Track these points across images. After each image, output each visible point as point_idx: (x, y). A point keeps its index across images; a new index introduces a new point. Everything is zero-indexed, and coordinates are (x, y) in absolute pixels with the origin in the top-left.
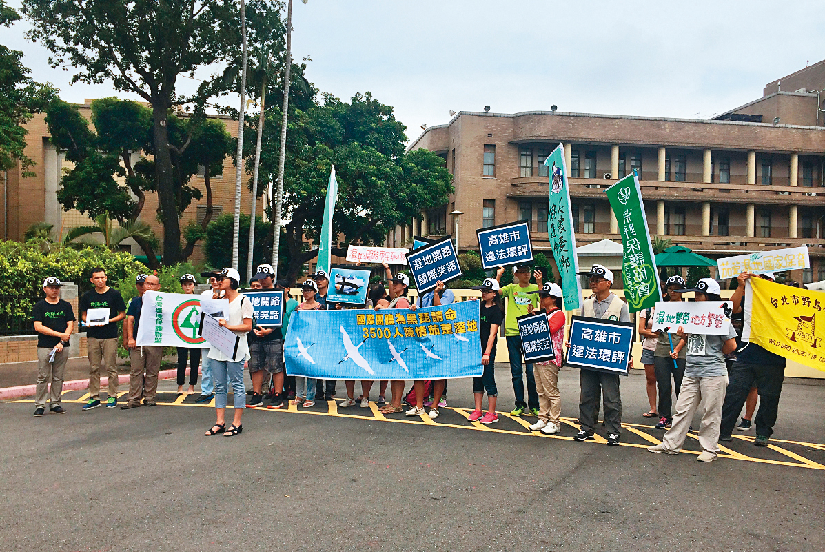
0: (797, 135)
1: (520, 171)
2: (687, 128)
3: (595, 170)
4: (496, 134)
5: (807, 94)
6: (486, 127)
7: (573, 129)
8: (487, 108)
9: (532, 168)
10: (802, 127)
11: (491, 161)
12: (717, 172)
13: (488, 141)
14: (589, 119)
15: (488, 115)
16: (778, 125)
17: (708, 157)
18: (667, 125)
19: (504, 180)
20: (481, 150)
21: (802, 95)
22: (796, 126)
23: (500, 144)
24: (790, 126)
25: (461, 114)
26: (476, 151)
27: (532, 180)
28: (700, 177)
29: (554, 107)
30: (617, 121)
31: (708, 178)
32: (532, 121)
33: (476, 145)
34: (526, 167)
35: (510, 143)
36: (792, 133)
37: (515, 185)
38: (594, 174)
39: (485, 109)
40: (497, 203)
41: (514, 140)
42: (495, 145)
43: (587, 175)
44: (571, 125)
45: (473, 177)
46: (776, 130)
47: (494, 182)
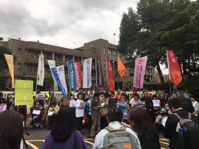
0: (91, 55)
2: (69, 51)
3: (48, 58)
4: (22, 46)
5: (92, 47)
6: (19, 44)
7: (43, 47)
11: (20, 53)
13: (19, 48)
17: (74, 58)
19: (24, 58)
20: (17, 50)
23: (23, 49)
25: (12, 39)
27: (32, 59)
29: (38, 41)
32: (32, 44)
33: (16, 48)
34: (30, 55)
35: (26, 49)
37: (27, 60)
39: (19, 39)
40: (22, 64)
46: (87, 53)
47: (21, 59)
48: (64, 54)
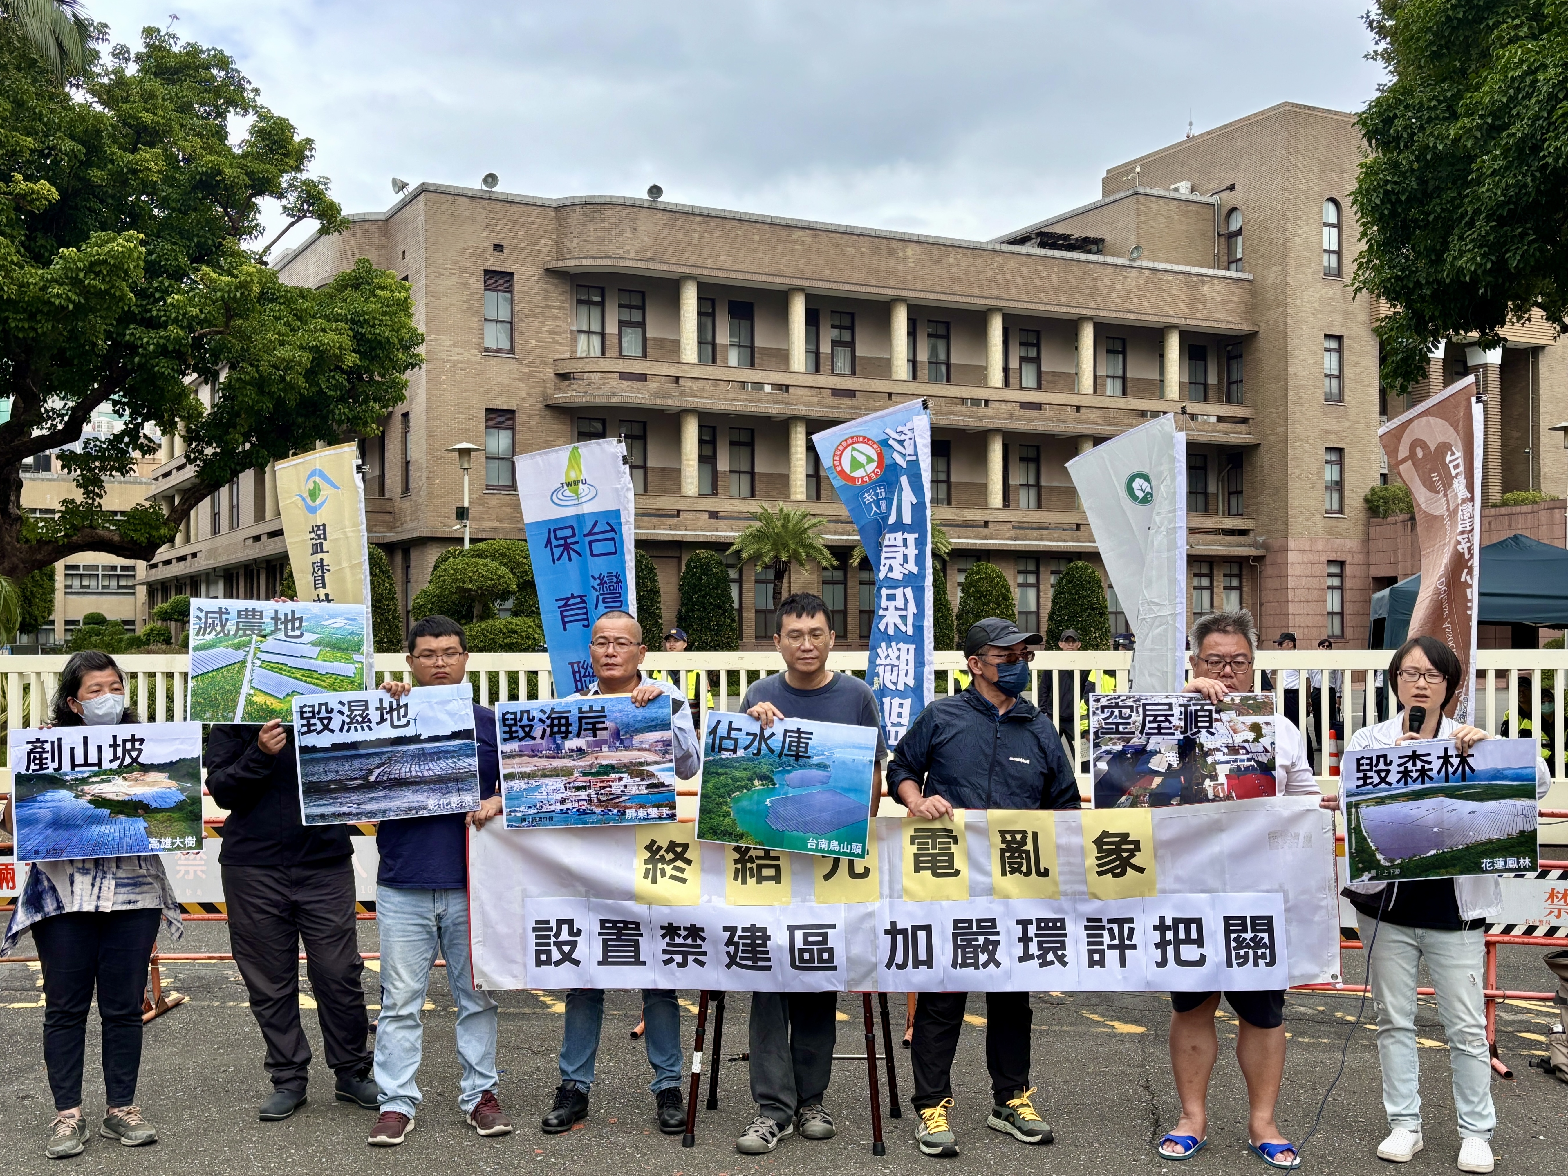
0: (1177, 288)
1: (574, 341)
2: (951, 260)
3: (752, 348)
4: (515, 248)
5: (1192, 197)
6: (487, 227)
7: (701, 244)
8: (491, 179)
9: (603, 335)
10: (1188, 269)
11: (504, 314)
12: (1014, 364)
13: (496, 263)
14: (735, 223)
15: (493, 196)
16: (1139, 263)
17: (996, 328)
18: (910, 251)
19: (538, 361)
20: (478, 283)
21: (1183, 197)
22: (1176, 267)
23: (526, 273)
24: (1163, 266)
25: (424, 189)
26: (466, 285)
27: (606, 365)
28: (980, 375)
29: (655, 191)
30: (800, 233)
31: (996, 376)
32: (603, 221)
33: (463, 270)
34: (589, 332)
35: (551, 272)
36: (1168, 282)
37: (563, 377)
38: (751, 359)
39: (485, 180)
40: (520, 418)
41: (560, 264)
42: (511, 275)
43: (733, 358)
44: (695, 235)
45: (457, 350)
46: (1134, 273)
47: (513, 366)
48: (896, 300)
